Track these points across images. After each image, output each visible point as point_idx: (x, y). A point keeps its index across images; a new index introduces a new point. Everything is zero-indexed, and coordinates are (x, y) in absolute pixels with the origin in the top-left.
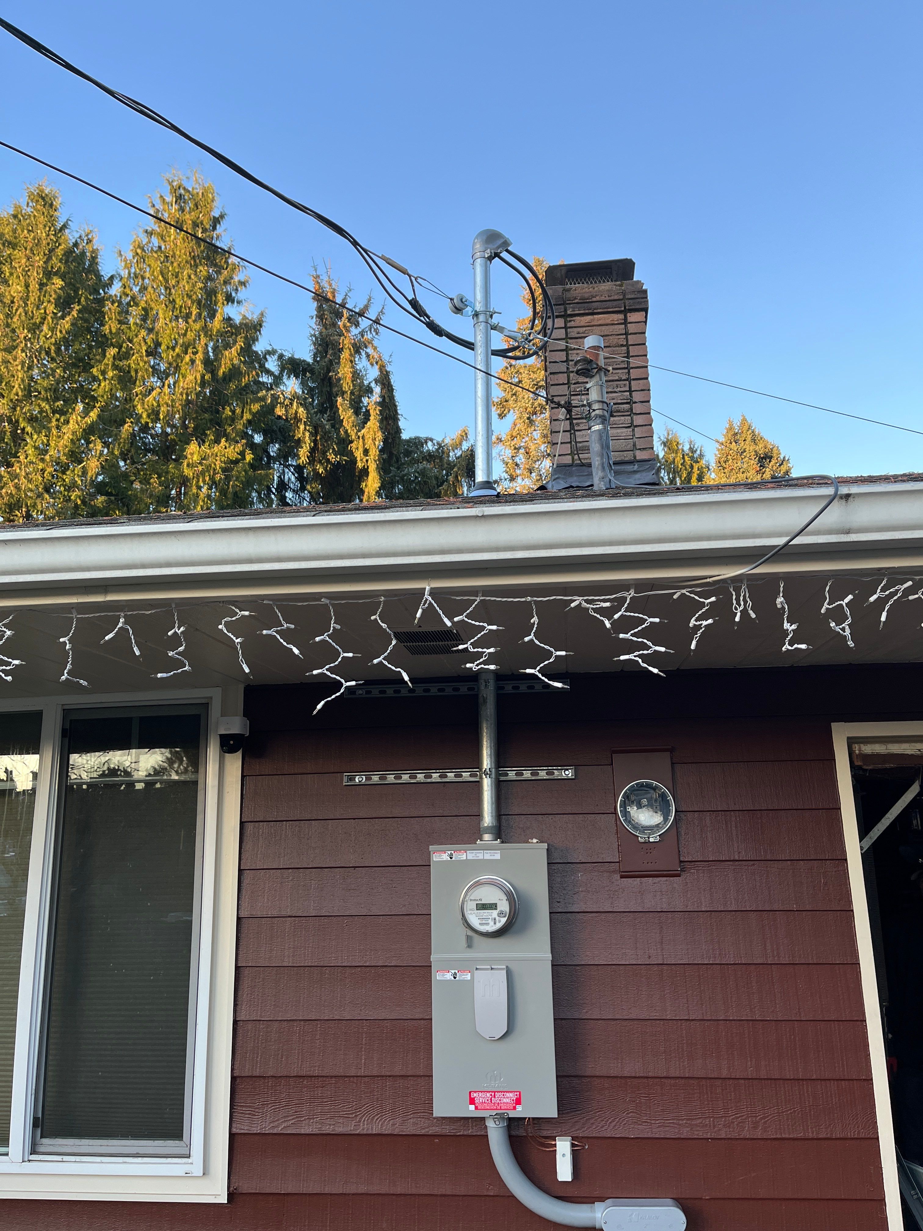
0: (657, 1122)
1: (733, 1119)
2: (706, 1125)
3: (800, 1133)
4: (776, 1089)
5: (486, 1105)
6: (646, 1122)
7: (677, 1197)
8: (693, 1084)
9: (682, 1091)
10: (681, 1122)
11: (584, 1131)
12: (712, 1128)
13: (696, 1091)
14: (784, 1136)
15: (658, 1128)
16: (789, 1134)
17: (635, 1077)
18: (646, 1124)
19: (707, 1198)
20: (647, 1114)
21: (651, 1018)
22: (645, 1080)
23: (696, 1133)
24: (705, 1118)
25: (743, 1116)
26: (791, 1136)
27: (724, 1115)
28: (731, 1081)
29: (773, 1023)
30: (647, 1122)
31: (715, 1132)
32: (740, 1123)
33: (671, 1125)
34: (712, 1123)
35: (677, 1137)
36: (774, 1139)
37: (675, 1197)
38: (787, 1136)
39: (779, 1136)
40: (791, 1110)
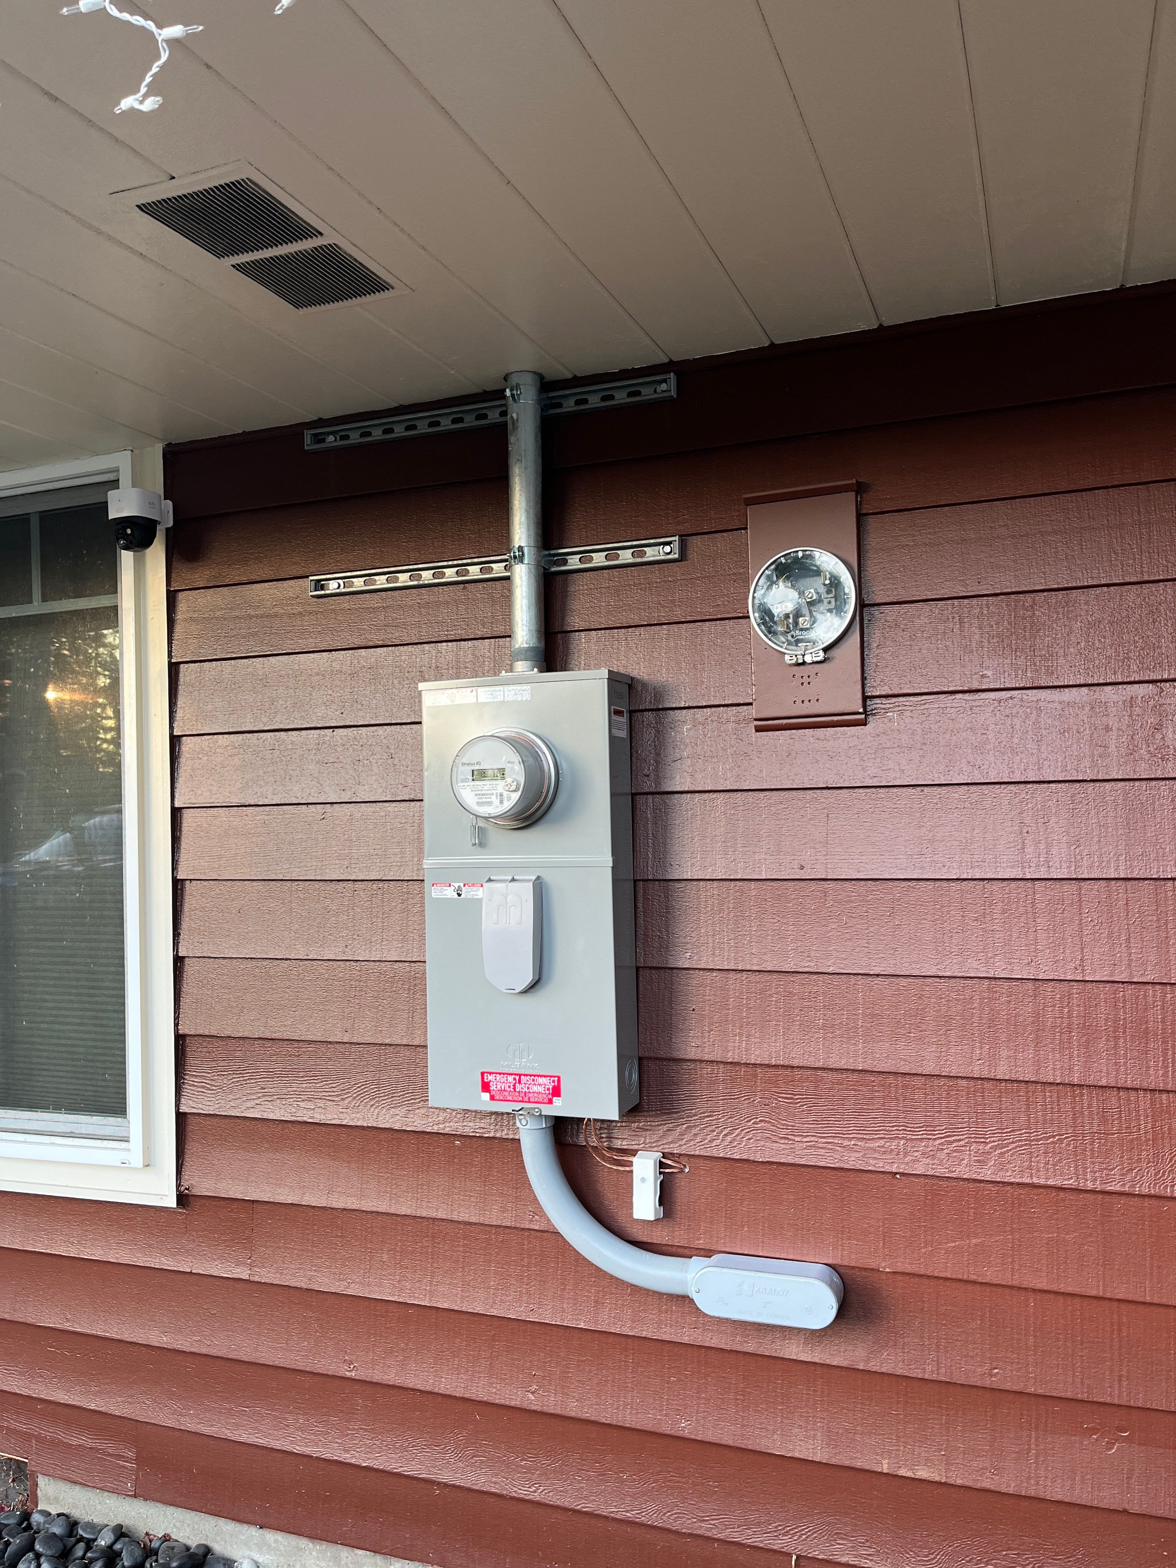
0: (805, 1140)
1: (941, 1144)
2: (892, 1150)
3: (1069, 1179)
4: (1028, 1098)
5: (506, 1093)
6: (785, 1138)
7: (834, 1262)
8: (873, 1081)
9: (853, 1092)
10: (846, 1143)
11: (680, 1146)
12: (901, 1157)
13: (877, 1094)
14: (1035, 1180)
15: (805, 1149)
16: (1047, 1179)
17: (769, 1066)
18: (786, 1141)
19: (888, 1270)
20: (788, 1125)
21: (801, 970)
22: (788, 1072)
23: (872, 1162)
24: (891, 1138)
25: (960, 1140)
26: (1051, 1182)
27: (924, 1136)
28: (942, 1081)
29: (1030, 985)
30: (788, 1139)
31: (907, 1163)
32: (954, 1151)
33: (830, 1146)
34: (902, 1148)
35: (837, 1165)
36: (1018, 1184)
37: (829, 1262)
38: (1042, 1182)
39: (1026, 1180)
40: (1054, 1137)
